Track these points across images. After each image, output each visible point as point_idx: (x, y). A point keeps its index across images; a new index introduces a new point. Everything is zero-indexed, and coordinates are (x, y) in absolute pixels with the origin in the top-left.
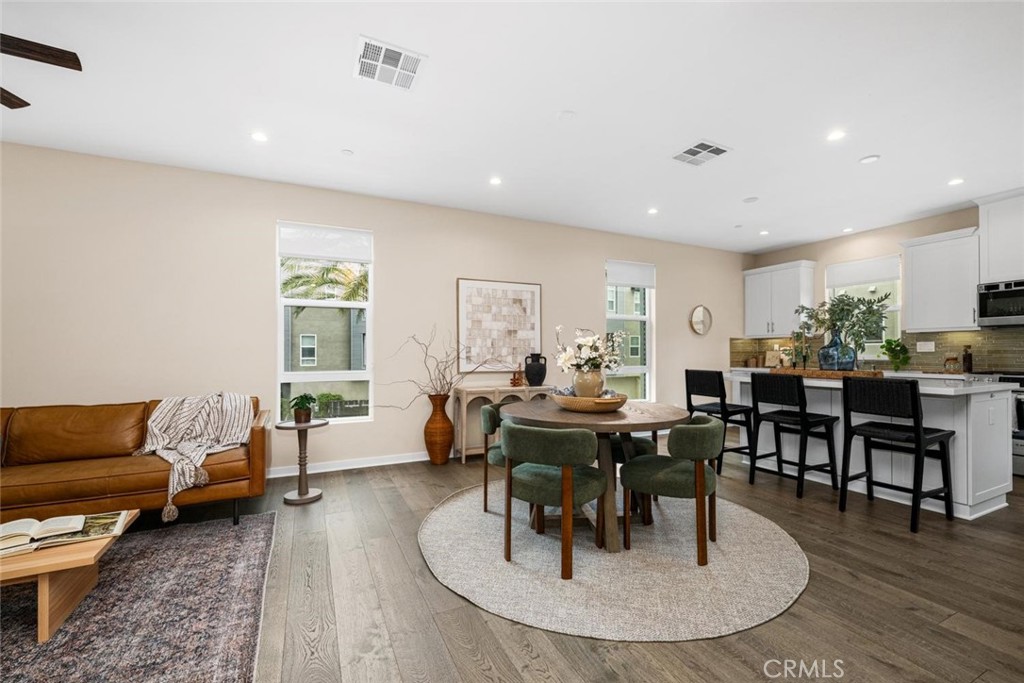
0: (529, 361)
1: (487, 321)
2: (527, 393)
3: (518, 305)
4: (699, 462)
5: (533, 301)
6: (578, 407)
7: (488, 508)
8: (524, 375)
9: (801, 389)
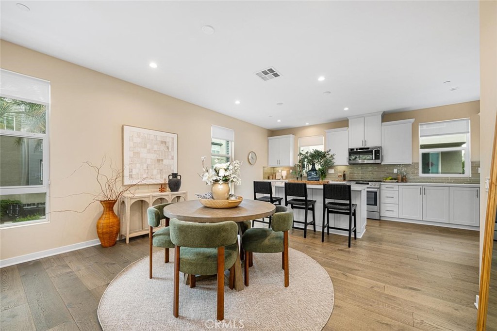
0: (171, 177)
1: (144, 153)
2: (170, 196)
3: (164, 145)
4: (286, 232)
5: (173, 143)
6: (218, 206)
7: (153, 276)
8: (168, 186)
9: (305, 189)
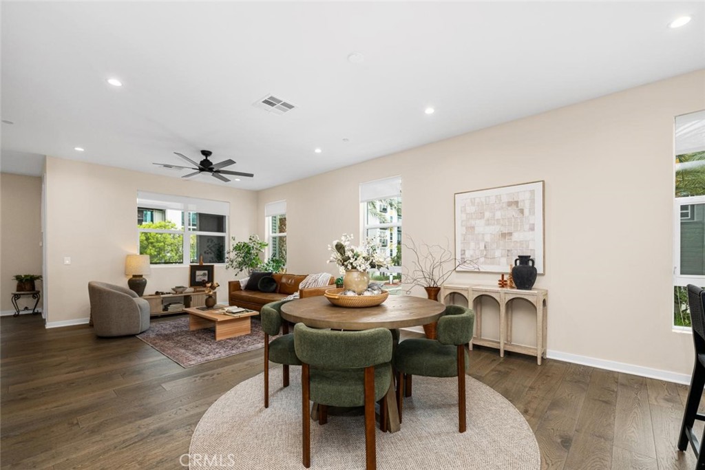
0: (518, 263)
1: (480, 227)
3: (514, 207)
5: (533, 201)
8: (510, 277)
